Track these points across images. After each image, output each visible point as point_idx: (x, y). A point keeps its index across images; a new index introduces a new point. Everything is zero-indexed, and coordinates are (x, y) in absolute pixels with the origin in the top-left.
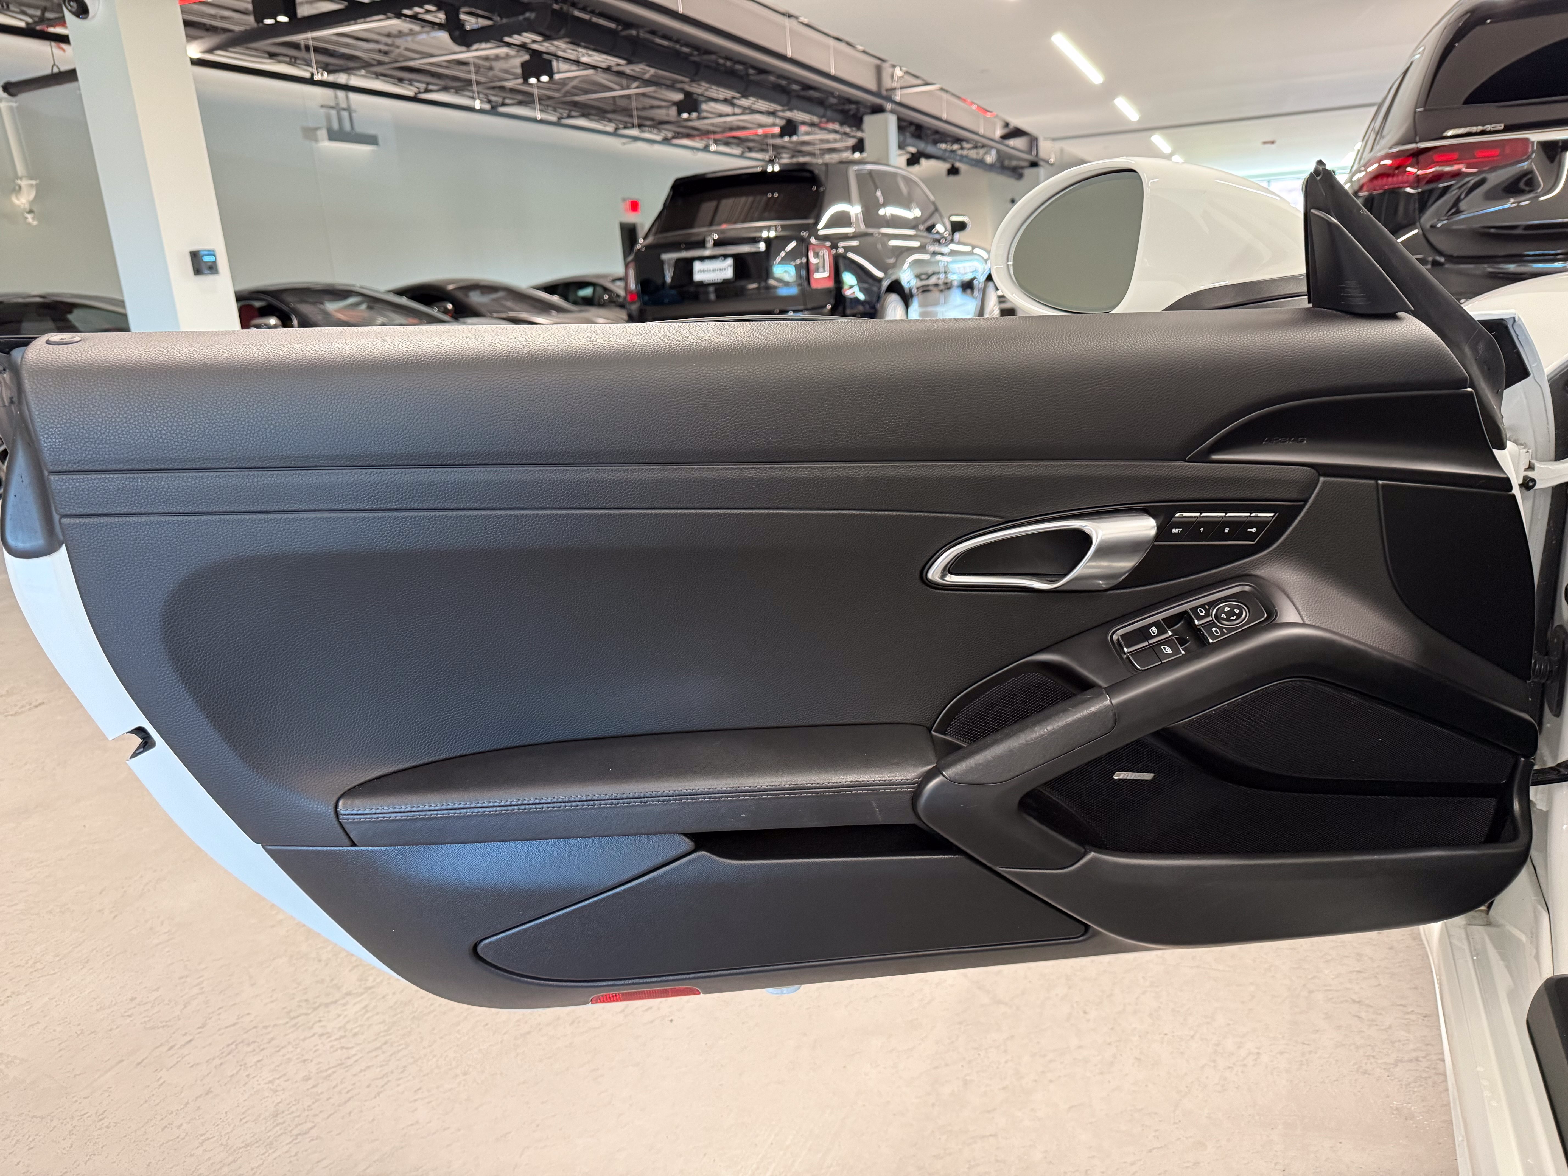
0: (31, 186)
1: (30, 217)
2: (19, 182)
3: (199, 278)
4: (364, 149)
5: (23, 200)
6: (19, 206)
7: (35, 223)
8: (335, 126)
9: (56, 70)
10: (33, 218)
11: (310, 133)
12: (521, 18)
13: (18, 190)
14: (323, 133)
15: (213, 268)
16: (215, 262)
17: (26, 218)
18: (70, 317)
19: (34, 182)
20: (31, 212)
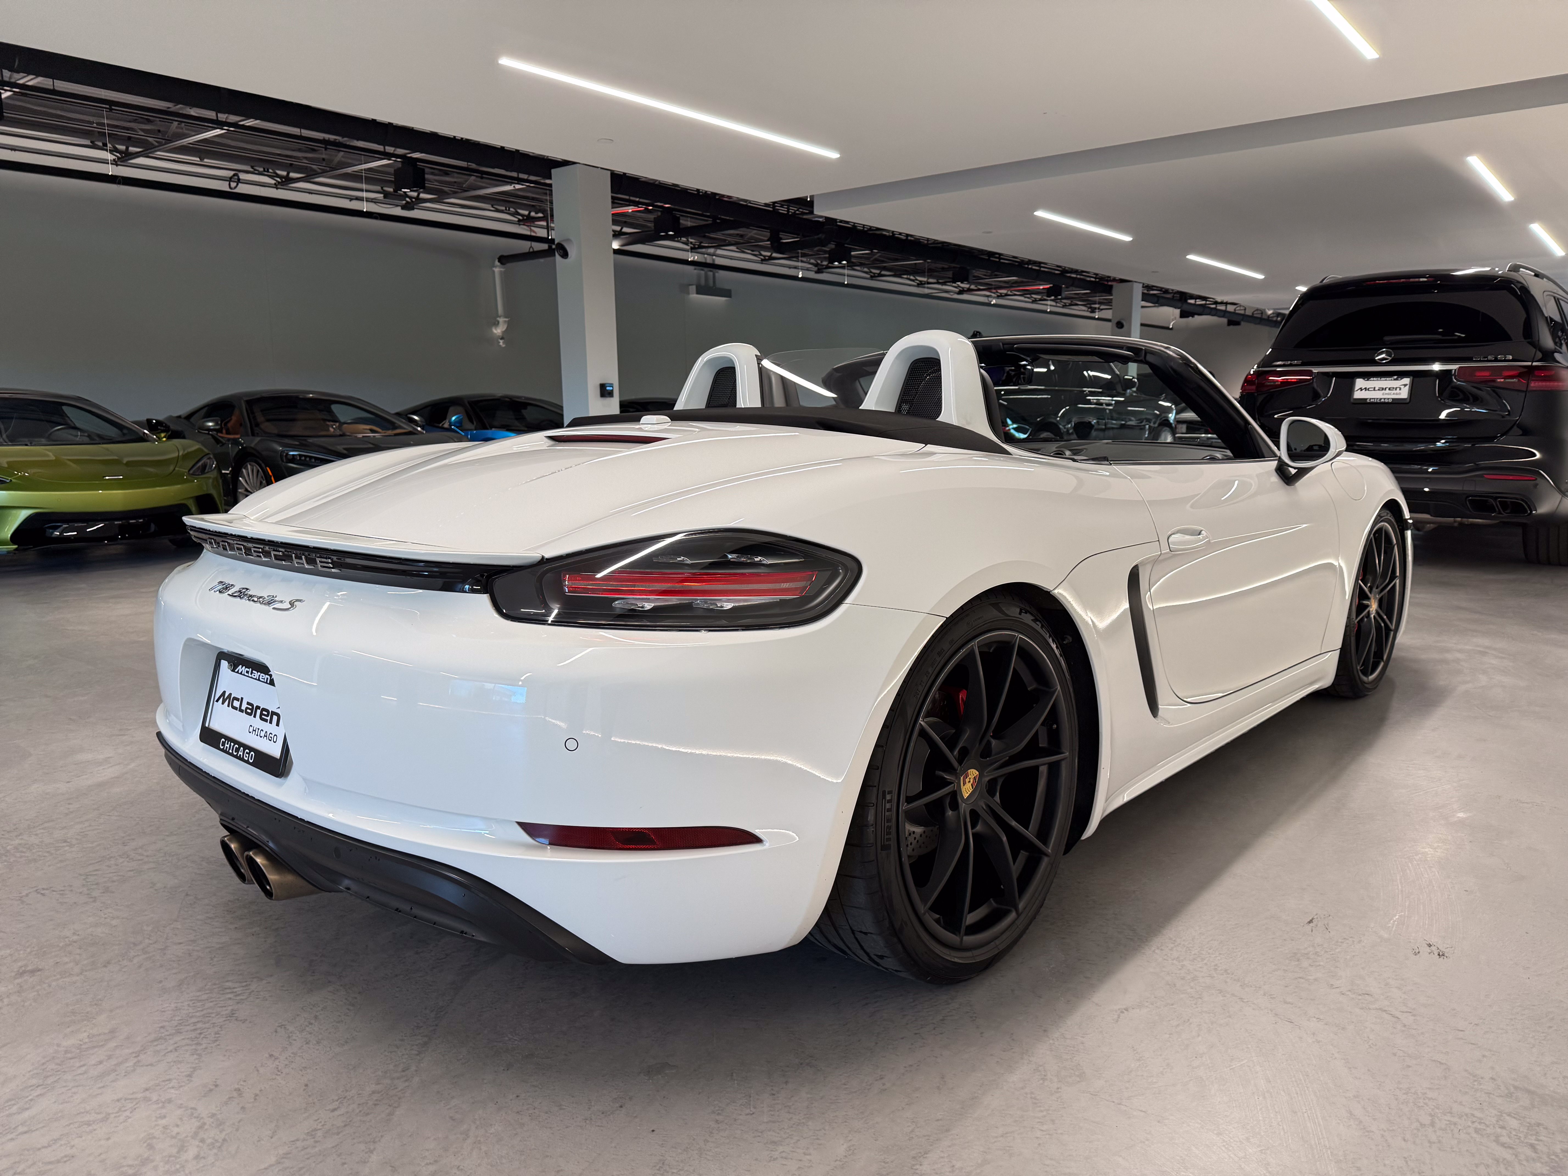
0: (505, 321)
1: (501, 341)
2: (498, 319)
3: (603, 399)
4: (721, 300)
5: (498, 331)
6: (496, 334)
7: (504, 346)
8: (703, 282)
9: (531, 250)
10: (503, 343)
11: (684, 289)
12: (816, 237)
13: (497, 324)
14: (693, 288)
15: (610, 394)
16: (612, 390)
17: (499, 342)
18: (524, 412)
19: (507, 319)
20: (502, 339)
